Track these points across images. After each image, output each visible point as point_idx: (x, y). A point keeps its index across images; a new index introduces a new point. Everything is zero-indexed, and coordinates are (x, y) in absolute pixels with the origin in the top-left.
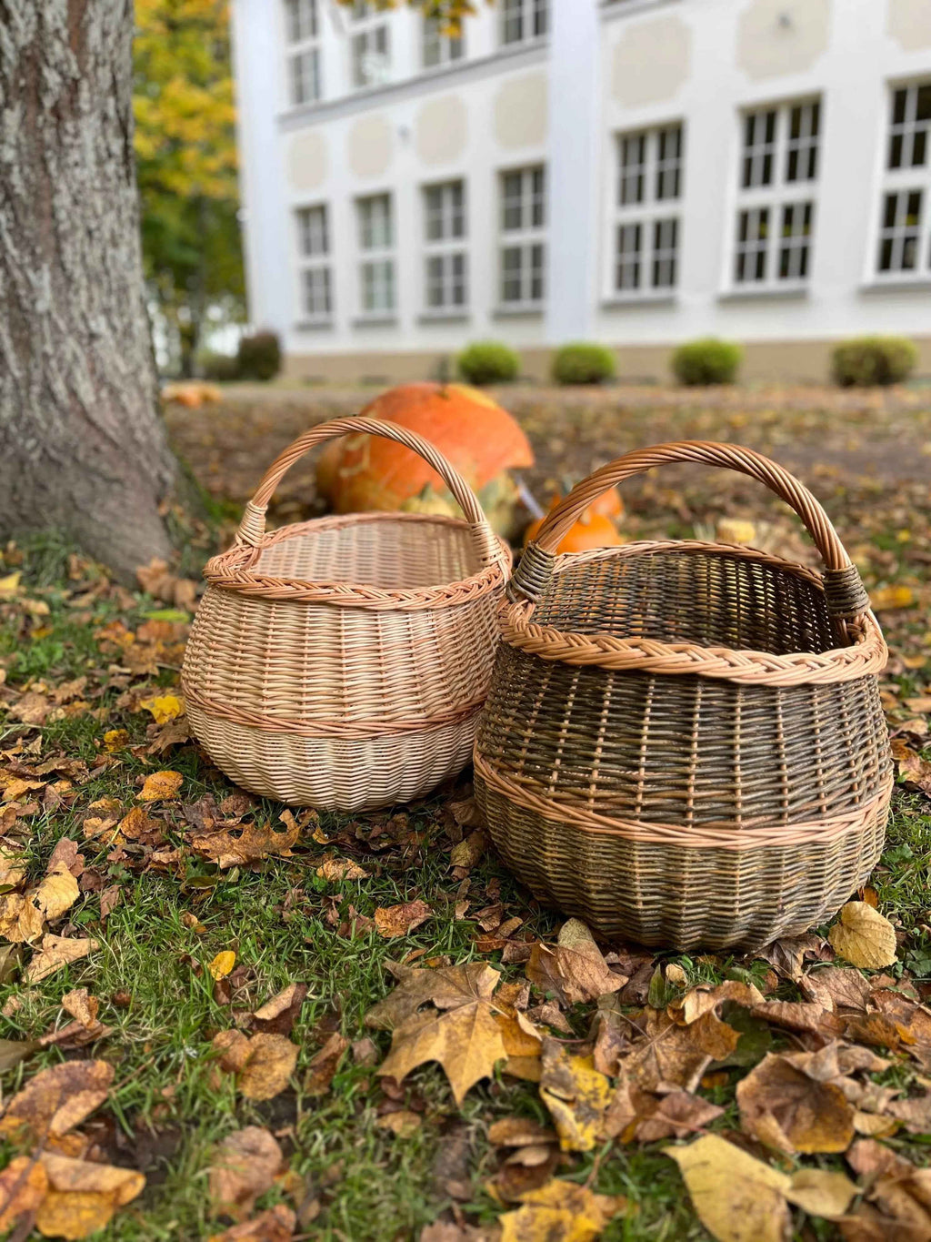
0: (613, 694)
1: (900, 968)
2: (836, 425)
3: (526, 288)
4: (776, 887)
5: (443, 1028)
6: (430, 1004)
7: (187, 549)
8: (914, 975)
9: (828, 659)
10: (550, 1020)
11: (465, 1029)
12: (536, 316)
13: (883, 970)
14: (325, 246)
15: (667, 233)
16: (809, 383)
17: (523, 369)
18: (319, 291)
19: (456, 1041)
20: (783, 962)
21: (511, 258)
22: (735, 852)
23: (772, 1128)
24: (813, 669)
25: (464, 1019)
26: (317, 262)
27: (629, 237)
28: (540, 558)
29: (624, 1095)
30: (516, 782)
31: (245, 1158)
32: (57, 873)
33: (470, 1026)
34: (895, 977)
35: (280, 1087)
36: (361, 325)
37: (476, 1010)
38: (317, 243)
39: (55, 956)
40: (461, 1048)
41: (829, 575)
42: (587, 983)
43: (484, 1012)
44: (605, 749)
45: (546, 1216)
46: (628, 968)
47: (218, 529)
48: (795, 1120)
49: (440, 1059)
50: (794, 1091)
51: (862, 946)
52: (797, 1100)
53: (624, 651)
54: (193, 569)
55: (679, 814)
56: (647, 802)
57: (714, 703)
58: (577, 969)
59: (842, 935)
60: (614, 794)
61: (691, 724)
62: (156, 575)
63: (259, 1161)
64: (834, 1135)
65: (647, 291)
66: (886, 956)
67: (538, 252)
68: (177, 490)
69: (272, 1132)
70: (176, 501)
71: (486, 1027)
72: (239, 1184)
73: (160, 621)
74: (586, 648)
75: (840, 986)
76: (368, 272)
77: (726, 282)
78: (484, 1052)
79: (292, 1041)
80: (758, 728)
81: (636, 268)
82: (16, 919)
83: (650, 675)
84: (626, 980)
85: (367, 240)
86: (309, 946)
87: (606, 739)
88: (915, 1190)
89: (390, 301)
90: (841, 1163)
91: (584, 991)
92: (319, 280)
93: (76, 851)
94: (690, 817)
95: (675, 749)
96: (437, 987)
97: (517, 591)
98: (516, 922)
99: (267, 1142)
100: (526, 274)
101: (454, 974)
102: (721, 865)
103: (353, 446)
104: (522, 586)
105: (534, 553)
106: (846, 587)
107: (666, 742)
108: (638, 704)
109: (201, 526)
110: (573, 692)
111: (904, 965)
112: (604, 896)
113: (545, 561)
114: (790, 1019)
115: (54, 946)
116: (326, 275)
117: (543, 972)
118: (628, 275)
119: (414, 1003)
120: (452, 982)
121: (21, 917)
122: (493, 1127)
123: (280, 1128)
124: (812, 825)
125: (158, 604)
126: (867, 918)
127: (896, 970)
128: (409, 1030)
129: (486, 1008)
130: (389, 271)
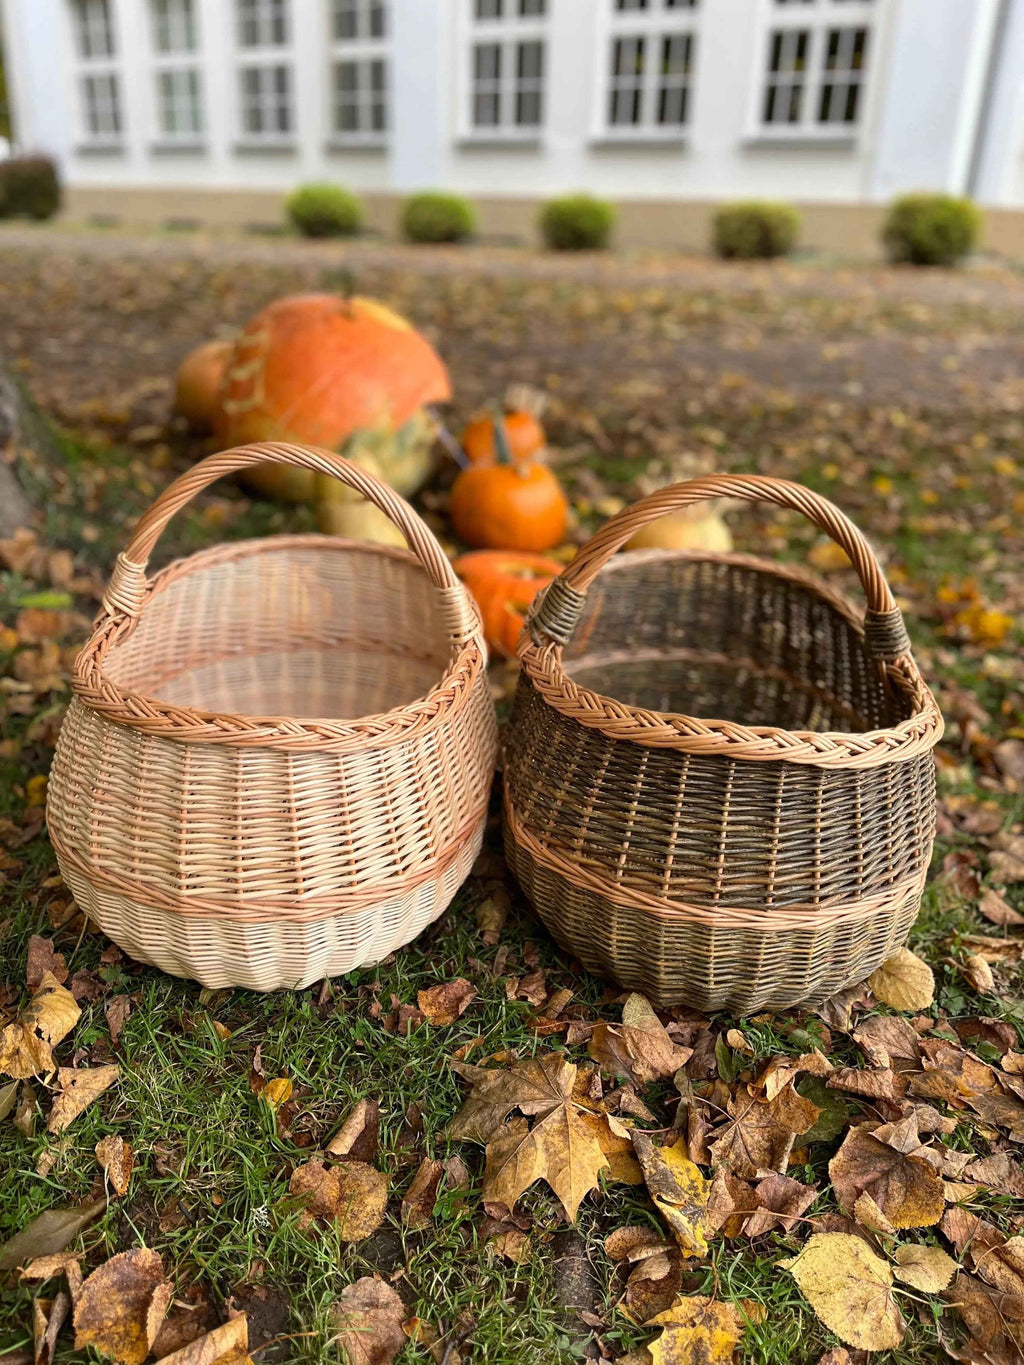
0: (689, 777)
1: (935, 1007)
2: (729, 315)
3: (365, 116)
4: (843, 958)
5: (539, 1139)
6: (518, 1113)
7: (51, 508)
8: (949, 1014)
9: (902, 733)
10: (630, 1109)
11: (561, 1138)
12: (378, 152)
13: (919, 1013)
14: (110, 47)
15: (531, 57)
16: (687, 252)
17: (367, 219)
18: (104, 105)
19: (556, 1153)
20: (834, 1015)
21: (345, 75)
22: (811, 932)
23: (870, 1208)
24: (892, 748)
25: (556, 1126)
26: (99, 66)
27: (487, 59)
28: (570, 598)
29: (721, 1184)
30: (575, 862)
31: (367, 1312)
32: (50, 990)
33: (564, 1132)
34: (933, 1017)
35: (375, 1223)
36: (161, 152)
37: (565, 1114)
38: (98, 42)
39: (78, 1094)
40: (562, 1160)
41: (871, 616)
42: (658, 1063)
43: (573, 1115)
44: (681, 835)
45: (685, 1335)
46: (687, 1036)
47: (82, 478)
48: (888, 1196)
49: (544, 1176)
50: (883, 1166)
51: (902, 990)
52: (886, 1174)
53: (705, 736)
54: (62, 535)
55: (760, 900)
56: (726, 889)
57: (797, 787)
58: (645, 1048)
59: (882, 980)
60: (691, 880)
61: (773, 809)
62: (22, 549)
63: (381, 1313)
64: (927, 1208)
65: (508, 131)
66: (925, 999)
67: (378, 69)
68: (23, 428)
69: (386, 1278)
70: (25, 442)
71: (581, 1132)
72: (369, 1343)
73: (41, 610)
74: (660, 728)
75: (889, 1036)
76: (166, 83)
77: (597, 125)
78: (586, 1162)
79: (376, 1168)
80: (838, 809)
81: (496, 99)
82: (17, 1052)
83: (732, 760)
84: (691, 1052)
85: (163, 43)
86: (360, 1049)
87: (682, 824)
88: (1009, 1257)
89: (196, 121)
90: (937, 1237)
91: (654, 1070)
92: (102, 90)
93: (52, 951)
94: (770, 903)
95: (756, 834)
96: (519, 1092)
97: (543, 633)
98: (567, 995)
99: (385, 1291)
100: (364, 97)
101: (531, 1073)
102: (798, 945)
103: (241, 374)
104: (550, 628)
105: (562, 592)
106: (890, 630)
107: (747, 827)
108: (718, 788)
109: (61, 476)
110: (642, 772)
111: (938, 1004)
112: (674, 977)
113: (576, 601)
114: (865, 1089)
115: (73, 1082)
116: (113, 84)
117: (611, 1054)
118: (486, 108)
119: (499, 1113)
120: (532, 1084)
121: (22, 1050)
122: (607, 1241)
123: (393, 1272)
124: (879, 898)
125: (29, 585)
126: (907, 962)
127: (932, 1010)
128: (505, 1146)
129: (573, 1108)
130: (193, 82)
